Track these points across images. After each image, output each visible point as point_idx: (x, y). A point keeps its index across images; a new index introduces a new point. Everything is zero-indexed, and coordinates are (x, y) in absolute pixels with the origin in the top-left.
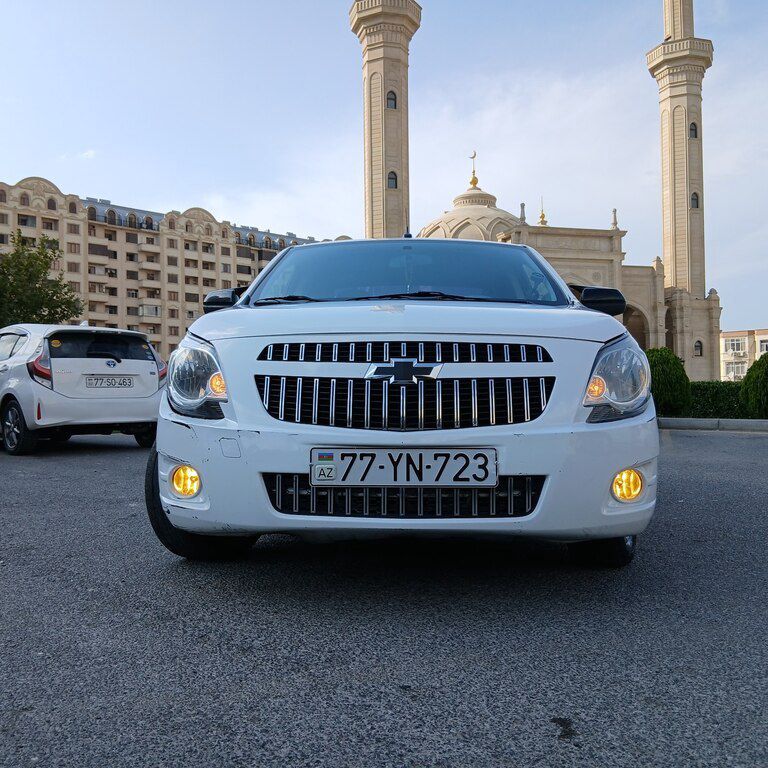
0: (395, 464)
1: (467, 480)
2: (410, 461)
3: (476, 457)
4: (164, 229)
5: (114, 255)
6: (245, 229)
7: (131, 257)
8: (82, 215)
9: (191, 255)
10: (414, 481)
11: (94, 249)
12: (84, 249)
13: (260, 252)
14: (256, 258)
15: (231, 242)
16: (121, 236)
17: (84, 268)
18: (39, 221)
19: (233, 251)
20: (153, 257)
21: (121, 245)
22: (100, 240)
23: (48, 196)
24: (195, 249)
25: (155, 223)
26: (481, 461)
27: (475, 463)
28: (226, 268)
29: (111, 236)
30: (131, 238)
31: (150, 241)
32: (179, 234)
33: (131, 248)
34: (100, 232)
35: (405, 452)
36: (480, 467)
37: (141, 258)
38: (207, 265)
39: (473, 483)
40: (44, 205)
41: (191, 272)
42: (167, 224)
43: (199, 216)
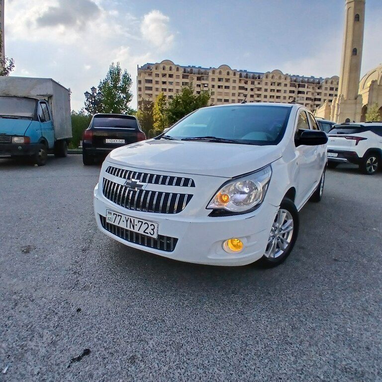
0: (127, 221)
1: (148, 233)
2: (131, 221)
3: (151, 225)
4: (264, 78)
5: (246, 89)
6: (294, 76)
7: (252, 90)
8: (238, 76)
9: (273, 88)
10: (132, 229)
11: (241, 88)
12: (237, 88)
13: (299, 85)
14: (297, 87)
15: (288, 82)
16: (249, 82)
17: (237, 95)
18: (224, 80)
19: (288, 85)
20: (259, 89)
21: (249, 86)
22: (243, 85)
23: (227, 71)
24: (274, 85)
25: (261, 77)
26: (152, 227)
27: (151, 228)
28: (285, 92)
29: (246, 83)
30: (253, 83)
31: (259, 83)
32: (269, 80)
33: (252, 86)
34: (243, 82)
35: (130, 217)
36: (152, 229)
37: (255, 90)
38: (278, 91)
39: (149, 235)
40: (226, 74)
41: (272, 94)
42: (265, 76)
43: (277, 72)
